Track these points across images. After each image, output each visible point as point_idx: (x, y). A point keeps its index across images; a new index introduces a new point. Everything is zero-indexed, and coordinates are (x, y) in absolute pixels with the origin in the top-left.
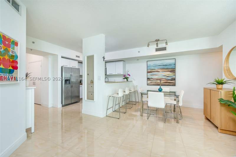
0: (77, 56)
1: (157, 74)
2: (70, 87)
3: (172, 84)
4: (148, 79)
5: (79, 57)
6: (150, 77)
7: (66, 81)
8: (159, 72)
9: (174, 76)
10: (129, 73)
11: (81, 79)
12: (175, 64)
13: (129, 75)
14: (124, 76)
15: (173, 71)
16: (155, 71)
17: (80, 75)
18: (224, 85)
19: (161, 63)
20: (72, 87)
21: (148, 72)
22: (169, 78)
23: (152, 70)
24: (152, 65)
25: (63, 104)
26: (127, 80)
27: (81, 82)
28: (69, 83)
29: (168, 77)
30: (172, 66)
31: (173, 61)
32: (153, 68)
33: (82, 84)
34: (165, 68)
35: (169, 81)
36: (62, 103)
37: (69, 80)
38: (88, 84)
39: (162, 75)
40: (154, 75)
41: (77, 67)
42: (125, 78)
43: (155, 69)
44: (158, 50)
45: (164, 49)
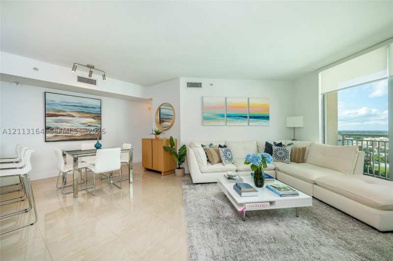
1: (70, 120)
8: (73, 116)
9: (99, 125)
12: (101, 108)
15: (98, 117)
16: (64, 114)
18: (160, 135)
19: (77, 102)
21: (47, 115)
22: (92, 128)
23: (59, 111)
24: (57, 102)
29: (90, 126)
31: (97, 103)
32: (60, 108)
34: (85, 111)
40: (62, 122)
43: (65, 111)
44: (81, 79)
45: (93, 82)
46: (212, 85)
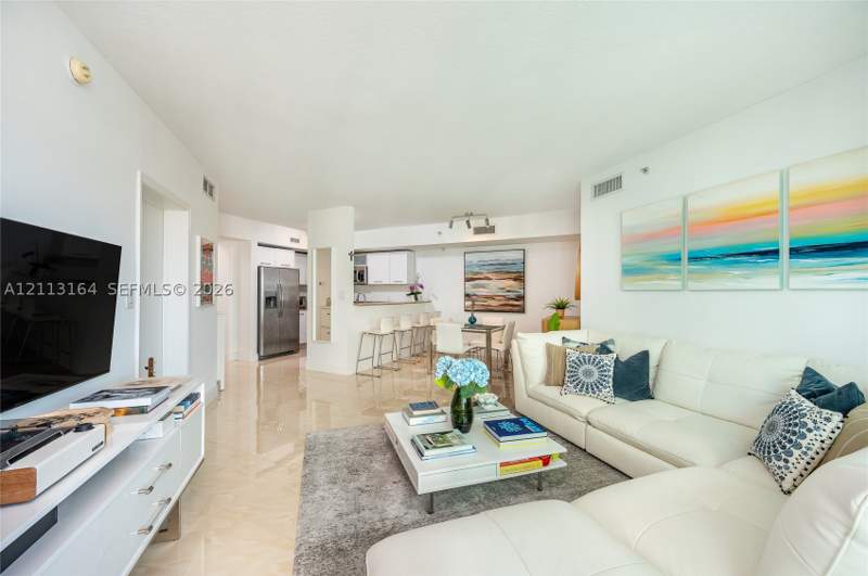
0: (292, 240)
1: (486, 284)
2: (277, 315)
3: (517, 308)
4: (467, 296)
5: (298, 241)
6: (470, 291)
7: (268, 299)
8: (490, 279)
9: (523, 291)
10: (420, 282)
11: (302, 294)
12: (524, 263)
13: (422, 287)
14: (412, 288)
15: (520, 278)
16: (481, 277)
17: (300, 286)
18: (565, 311)
20: (280, 314)
21: (467, 280)
22: (512, 295)
23: (476, 273)
24: (474, 262)
25: (262, 354)
26: (416, 299)
27: (301, 303)
28: (275, 305)
29: (509, 291)
30: (518, 268)
31: (519, 255)
32: (477, 270)
33: (305, 308)
34: (503, 270)
35: (511, 302)
36: (259, 352)
37: (275, 298)
38: (320, 309)
39: (496, 286)
40: (479, 287)
41: (292, 266)
42: (412, 294)
43: (481, 273)
44: (478, 231)
45: (492, 230)
46: (645, 170)
